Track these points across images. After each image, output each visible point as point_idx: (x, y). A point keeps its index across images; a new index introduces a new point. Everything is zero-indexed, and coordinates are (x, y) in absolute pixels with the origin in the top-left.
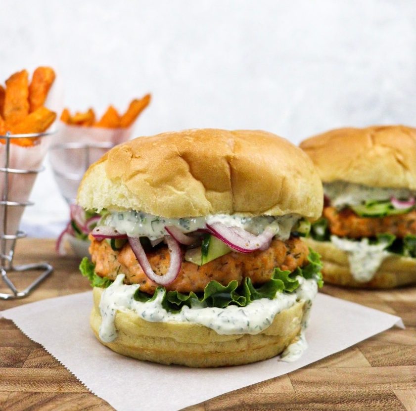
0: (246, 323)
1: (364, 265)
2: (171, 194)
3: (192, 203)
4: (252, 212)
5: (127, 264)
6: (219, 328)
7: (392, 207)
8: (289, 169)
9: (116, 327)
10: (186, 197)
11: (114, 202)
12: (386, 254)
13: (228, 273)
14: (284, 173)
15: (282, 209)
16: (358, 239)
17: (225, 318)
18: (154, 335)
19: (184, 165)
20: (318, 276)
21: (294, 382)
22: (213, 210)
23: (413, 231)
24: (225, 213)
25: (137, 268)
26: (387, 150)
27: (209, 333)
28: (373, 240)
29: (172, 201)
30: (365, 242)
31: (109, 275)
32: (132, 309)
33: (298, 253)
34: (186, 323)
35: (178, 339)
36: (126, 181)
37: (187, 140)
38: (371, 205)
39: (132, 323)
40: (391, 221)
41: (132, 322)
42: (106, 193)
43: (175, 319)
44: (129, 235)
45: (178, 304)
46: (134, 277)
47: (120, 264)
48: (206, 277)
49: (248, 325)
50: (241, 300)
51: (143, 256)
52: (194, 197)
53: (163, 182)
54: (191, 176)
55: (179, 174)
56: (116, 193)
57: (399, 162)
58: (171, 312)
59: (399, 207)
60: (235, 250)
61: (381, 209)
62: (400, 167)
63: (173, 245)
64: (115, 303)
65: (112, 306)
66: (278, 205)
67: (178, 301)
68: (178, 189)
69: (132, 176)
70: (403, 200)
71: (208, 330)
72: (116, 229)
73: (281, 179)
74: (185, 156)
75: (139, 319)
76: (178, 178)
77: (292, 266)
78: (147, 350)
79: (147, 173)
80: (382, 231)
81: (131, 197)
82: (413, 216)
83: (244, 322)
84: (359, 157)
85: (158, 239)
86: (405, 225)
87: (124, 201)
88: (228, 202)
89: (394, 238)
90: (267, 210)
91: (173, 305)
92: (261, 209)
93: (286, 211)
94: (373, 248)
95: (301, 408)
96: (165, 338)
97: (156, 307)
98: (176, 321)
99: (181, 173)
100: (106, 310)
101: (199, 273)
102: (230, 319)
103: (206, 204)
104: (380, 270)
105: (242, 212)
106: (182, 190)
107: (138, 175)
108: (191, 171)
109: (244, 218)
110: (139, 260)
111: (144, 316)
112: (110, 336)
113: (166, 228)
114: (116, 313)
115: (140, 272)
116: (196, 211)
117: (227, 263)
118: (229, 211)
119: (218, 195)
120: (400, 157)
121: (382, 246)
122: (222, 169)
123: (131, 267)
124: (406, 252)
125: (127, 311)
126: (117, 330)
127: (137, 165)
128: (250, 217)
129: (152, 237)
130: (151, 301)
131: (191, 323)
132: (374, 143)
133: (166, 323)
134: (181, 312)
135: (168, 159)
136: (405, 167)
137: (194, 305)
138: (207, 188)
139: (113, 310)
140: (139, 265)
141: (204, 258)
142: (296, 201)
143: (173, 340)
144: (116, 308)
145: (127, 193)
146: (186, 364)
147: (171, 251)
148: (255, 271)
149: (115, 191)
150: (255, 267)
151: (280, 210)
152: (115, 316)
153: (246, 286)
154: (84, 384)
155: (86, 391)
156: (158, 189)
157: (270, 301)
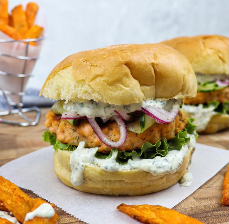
0: (170, 167)
1: (201, 121)
2: (121, 89)
3: (134, 95)
4: (166, 98)
5: (86, 134)
6: (155, 172)
7: (217, 86)
8: (185, 69)
9: (84, 176)
10: (130, 91)
11: (79, 96)
12: (214, 113)
13: (154, 136)
14: (184, 72)
15: (183, 94)
16: (197, 105)
17: (158, 165)
18: (111, 180)
19: (127, 70)
20: (195, 132)
21: (196, 199)
22: (145, 98)
23: (227, 98)
24: (151, 100)
25: (94, 137)
26: (213, 51)
27: (147, 175)
28: (206, 105)
29: (122, 94)
30: (201, 106)
31: (71, 142)
32: (95, 164)
33: (184, 119)
34: (133, 170)
35: (126, 181)
36: (90, 82)
37: (126, 53)
38: (205, 85)
39: (97, 174)
40: (216, 94)
41: (98, 172)
42: (72, 90)
43: (125, 168)
44: (87, 116)
45: (125, 159)
46: (92, 143)
47: (79, 135)
48: (141, 140)
49: (171, 168)
50: (163, 153)
51: (98, 129)
52: (136, 91)
53: (115, 82)
54: (132, 77)
55: (125, 76)
56: (80, 90)
57: (220, 58)
58: (121, 164)
59: (221, 85)
60: (158, 122)
61: (210, 87)
62: (221, 61)
63: (120, 122)
64: (83, 161)
65: (82, 164)
66: (181, 92)
67: (125, 156)
68: (125, 86)
69: (93, 79)
70: (222, 81)
71: (146, 173)
72: (78, 113)
73: (182, 76)
74: (128, 64)
75: (103, 170)
76: (125, 79)
77: (182, 127)
78: (106, 189)
79: (104, 76)
80: (211, 100)
81: (93, 93)
82: (227, 90)
83: (169, 167)
84: (197, 56)
85: (108, 118)
86: (223, 95)
87: (87, 95)
88: (153, 92)
89: (218, 104)
90: (174, 96)
91: (122, 159)
92: (171, 95)
93: (184, 95)
94: (206, 110)
95: (210, 215)
96: (118, 181)
97: (113, 162)
98: (127, 170)
99: (126, 75)
100: (76, 166)
101: (137, 138)
102: (160, 165)
103: (141, 95)
104: (210, 123)
105: (161, 97)
106: (128, 86)
107: (98, 78)
108: (132, 74)
109: (162, 102)
110: (95, 132)
111: (106, 169)
112: (80, 183)
113: (115, 111)
114: (85, 168)
115: (96, 140)
116: (137, 99)
117: (153, 130)
118: (153, 98)
119: (148, 88)
120: (221, 55)
121: (211, 108)
122: (150, 72)
123: (89, 137)
124: (225, 111)
125: (92, 166)
126: (84, 178)
127: (96, 71)
128: (165, 100)
129: (104, 117)
130: (108, 158)
131: (136, 170)
132: (205, 47)
133: (120, 172)
134: (128, 163)
135: (117, 66)
136: (224, 61)
137: (134, 158)
138: (142, 84)
139: (83, 166)
140: (95, 135)
141: (142, 129)
142: (190, 89)
143: (124, 181)
144: (84, 164)
145: (90, 90)
146: (129, 194)
147: (120, 126)
148: (167, 134)
149: (80, 88)
150: (167, 131)
151: (182, 95)
152: (85, 169)
153: (165, 144)
154: (73, 216)
155: (76, 221)
156: (113, 87)
157: (179, 151)
